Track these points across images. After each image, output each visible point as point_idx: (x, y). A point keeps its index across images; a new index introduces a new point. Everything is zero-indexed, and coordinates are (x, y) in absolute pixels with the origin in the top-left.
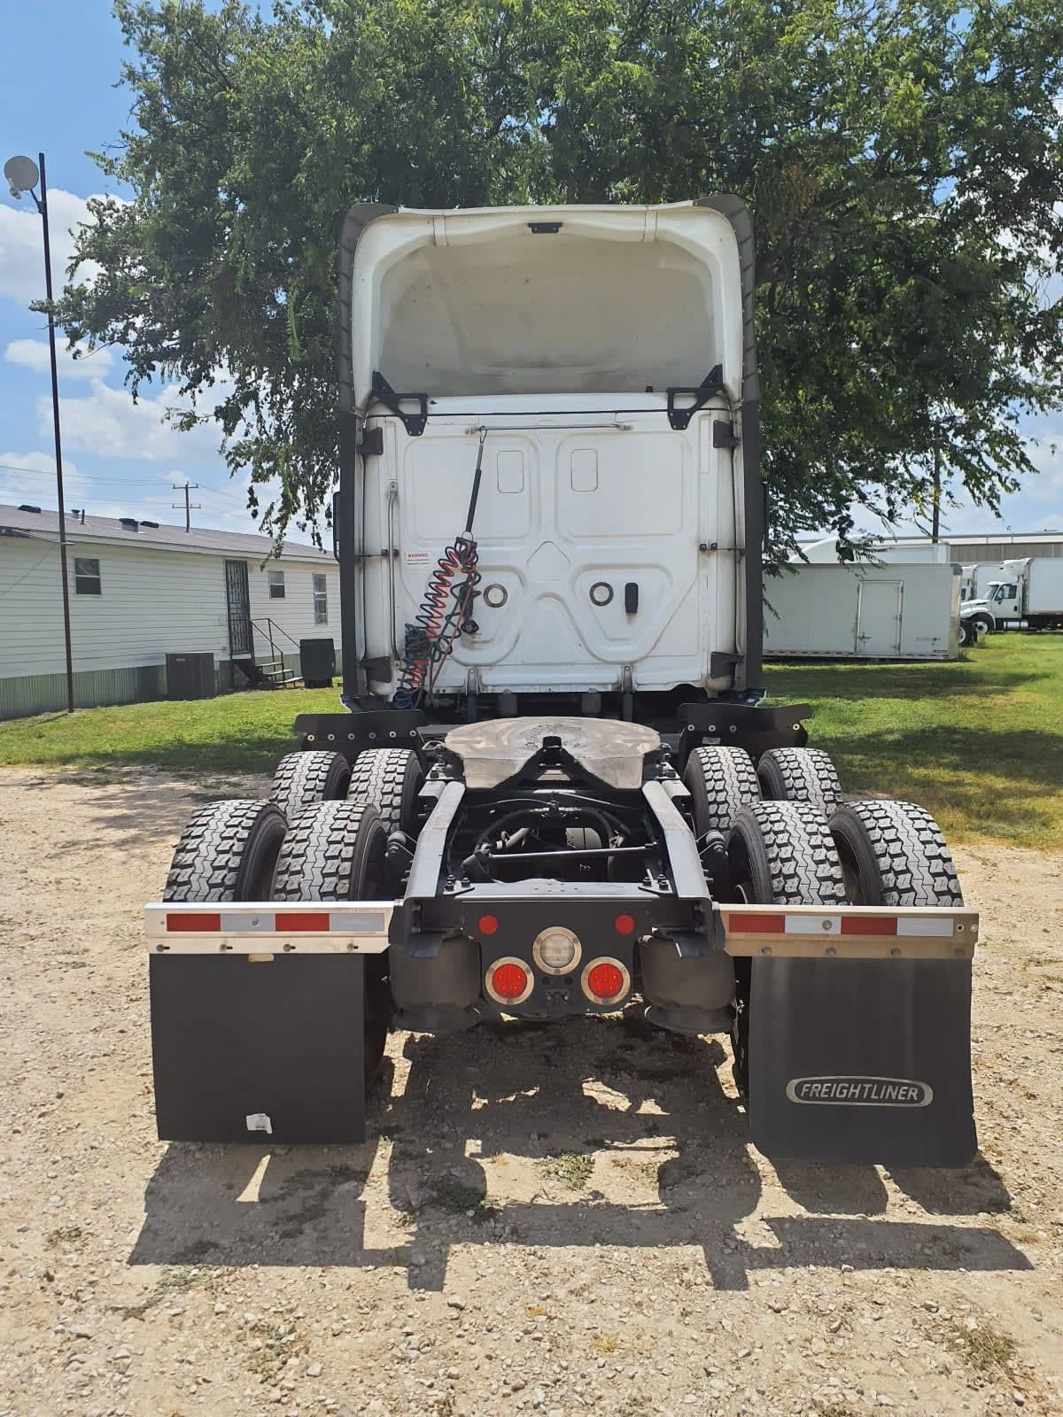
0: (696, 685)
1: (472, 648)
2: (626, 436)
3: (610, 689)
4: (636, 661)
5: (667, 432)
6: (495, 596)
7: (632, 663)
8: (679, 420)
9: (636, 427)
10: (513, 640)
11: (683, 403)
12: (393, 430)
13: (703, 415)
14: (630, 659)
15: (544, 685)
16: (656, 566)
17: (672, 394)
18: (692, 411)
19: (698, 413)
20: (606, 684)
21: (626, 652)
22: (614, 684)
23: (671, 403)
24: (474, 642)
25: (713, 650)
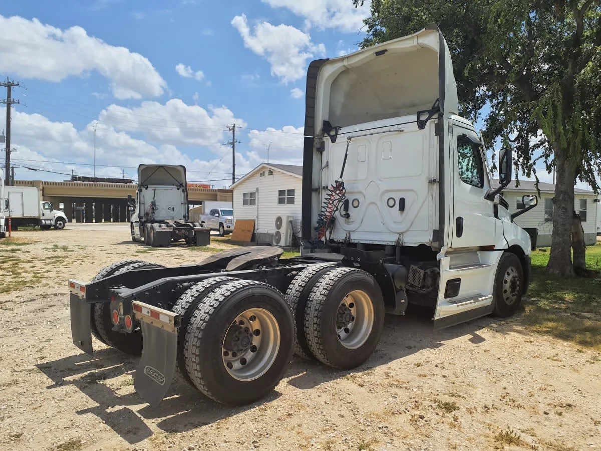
0: (428, 245)
1: (348, 224)
2: (402, 135)
3: (394, 244)
4: (404, 232)
5: (417, 131)
6: (356, 204)
7: (402, 233)
8: (421, 125)
9: (405, 130)
10: (360, 222)
11: (423, 118)
12: (327, 140)
13: (432, 122)
14: (401, 231)
15: (371, 241)
16: (412, 190)
17: (419, 114)
18: (427, 120)
19: (430, 121)
20: (392, 242)
21: (400, 228)
22: (395, 242)
23: (418, 118)
24: (349, 222)
25: (434, 229)
